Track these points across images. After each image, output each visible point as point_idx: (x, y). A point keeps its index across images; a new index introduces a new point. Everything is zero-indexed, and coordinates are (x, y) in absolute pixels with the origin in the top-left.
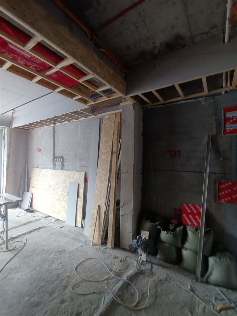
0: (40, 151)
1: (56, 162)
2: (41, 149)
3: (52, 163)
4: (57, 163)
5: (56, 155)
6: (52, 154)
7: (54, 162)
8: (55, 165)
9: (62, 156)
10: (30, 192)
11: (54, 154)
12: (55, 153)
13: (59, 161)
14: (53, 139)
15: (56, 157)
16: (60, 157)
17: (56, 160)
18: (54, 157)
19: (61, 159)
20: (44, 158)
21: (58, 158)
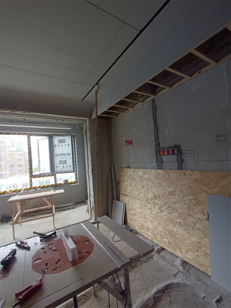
0: (131, 143)
1: (163, 157)
2: (131, 141)
3: (154, 160)
5: (162, 146)
6: (153, 144)
7: (160, 157)
8: (162, 163)
9: (177, 144)
10: (122, 202)
11: (158, 144)
12: (159, 142)
13: (170, 154)
14: (153, 120)
15: (162, 148)
16: (173, 147)
17: (162, 154)
18: (159, 148)
19: (176, 151)
20: (138, 153)
21: (168, 150)
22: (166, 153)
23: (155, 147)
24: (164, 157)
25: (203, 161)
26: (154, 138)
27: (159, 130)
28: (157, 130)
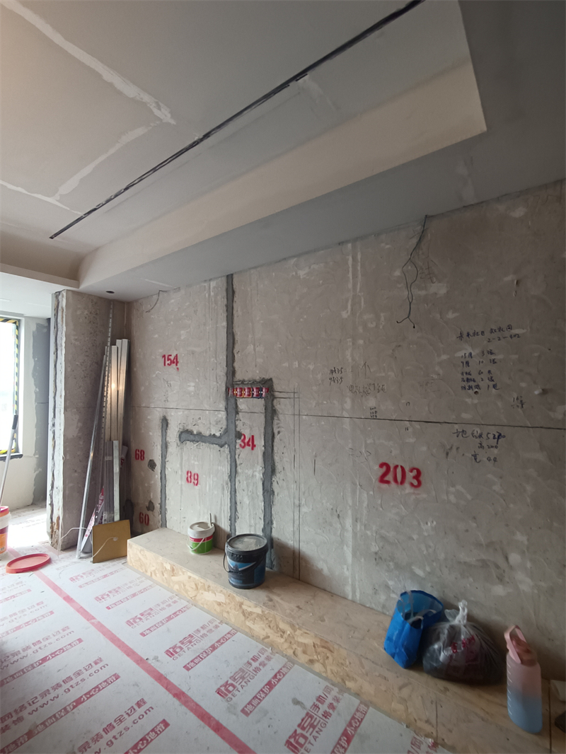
0: (175, 361)
2: (177, 357)
3: (222, 405)
4: (243, 404)
5: (239, 376)
6: (221, 371)
7: (232, 400)
8: (237, 413)
9: (267, 377)
11: (231, 372)
12: (234, 368)
13: (252, 397)
14: (225, 319)
15: (239, 381)
16: (260, 382)
17: (238, 394)
18: (233, 382)
19: (264, 390)
20: (189, 386)
21: (250, 387)
22: (246, 394)
23: (225, 379)
24: (241, 400)
25: (307, 415)
26: (225, 357)
27: (236, 342)
28: (232, 341)
